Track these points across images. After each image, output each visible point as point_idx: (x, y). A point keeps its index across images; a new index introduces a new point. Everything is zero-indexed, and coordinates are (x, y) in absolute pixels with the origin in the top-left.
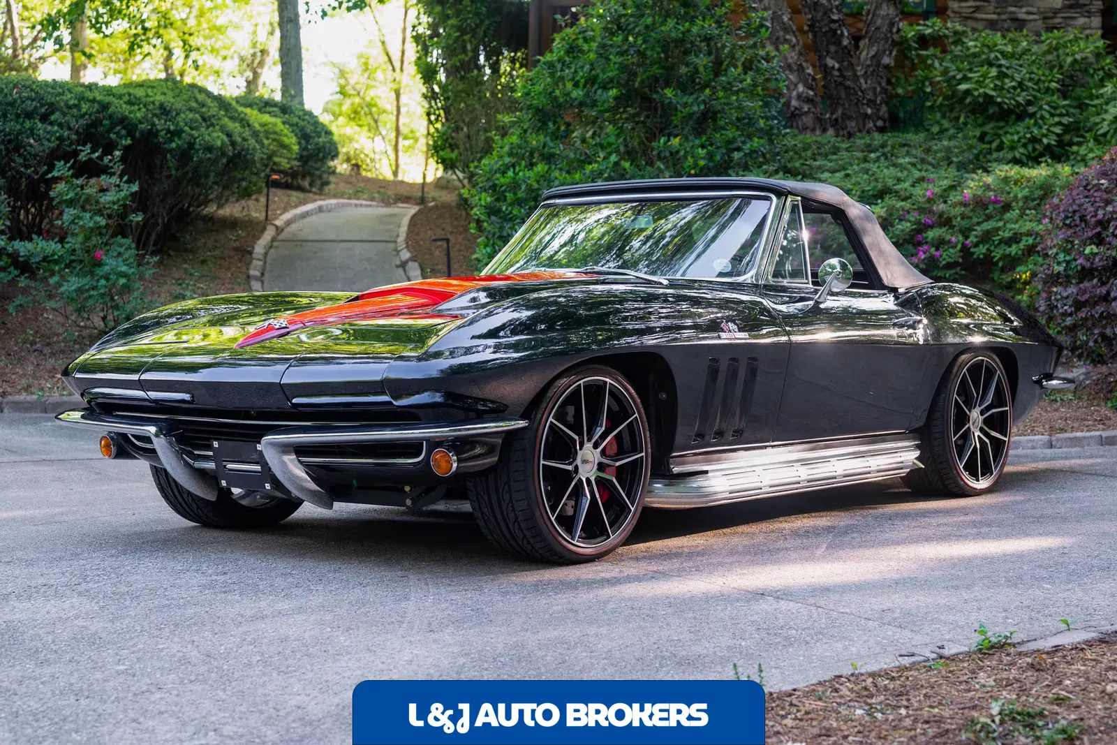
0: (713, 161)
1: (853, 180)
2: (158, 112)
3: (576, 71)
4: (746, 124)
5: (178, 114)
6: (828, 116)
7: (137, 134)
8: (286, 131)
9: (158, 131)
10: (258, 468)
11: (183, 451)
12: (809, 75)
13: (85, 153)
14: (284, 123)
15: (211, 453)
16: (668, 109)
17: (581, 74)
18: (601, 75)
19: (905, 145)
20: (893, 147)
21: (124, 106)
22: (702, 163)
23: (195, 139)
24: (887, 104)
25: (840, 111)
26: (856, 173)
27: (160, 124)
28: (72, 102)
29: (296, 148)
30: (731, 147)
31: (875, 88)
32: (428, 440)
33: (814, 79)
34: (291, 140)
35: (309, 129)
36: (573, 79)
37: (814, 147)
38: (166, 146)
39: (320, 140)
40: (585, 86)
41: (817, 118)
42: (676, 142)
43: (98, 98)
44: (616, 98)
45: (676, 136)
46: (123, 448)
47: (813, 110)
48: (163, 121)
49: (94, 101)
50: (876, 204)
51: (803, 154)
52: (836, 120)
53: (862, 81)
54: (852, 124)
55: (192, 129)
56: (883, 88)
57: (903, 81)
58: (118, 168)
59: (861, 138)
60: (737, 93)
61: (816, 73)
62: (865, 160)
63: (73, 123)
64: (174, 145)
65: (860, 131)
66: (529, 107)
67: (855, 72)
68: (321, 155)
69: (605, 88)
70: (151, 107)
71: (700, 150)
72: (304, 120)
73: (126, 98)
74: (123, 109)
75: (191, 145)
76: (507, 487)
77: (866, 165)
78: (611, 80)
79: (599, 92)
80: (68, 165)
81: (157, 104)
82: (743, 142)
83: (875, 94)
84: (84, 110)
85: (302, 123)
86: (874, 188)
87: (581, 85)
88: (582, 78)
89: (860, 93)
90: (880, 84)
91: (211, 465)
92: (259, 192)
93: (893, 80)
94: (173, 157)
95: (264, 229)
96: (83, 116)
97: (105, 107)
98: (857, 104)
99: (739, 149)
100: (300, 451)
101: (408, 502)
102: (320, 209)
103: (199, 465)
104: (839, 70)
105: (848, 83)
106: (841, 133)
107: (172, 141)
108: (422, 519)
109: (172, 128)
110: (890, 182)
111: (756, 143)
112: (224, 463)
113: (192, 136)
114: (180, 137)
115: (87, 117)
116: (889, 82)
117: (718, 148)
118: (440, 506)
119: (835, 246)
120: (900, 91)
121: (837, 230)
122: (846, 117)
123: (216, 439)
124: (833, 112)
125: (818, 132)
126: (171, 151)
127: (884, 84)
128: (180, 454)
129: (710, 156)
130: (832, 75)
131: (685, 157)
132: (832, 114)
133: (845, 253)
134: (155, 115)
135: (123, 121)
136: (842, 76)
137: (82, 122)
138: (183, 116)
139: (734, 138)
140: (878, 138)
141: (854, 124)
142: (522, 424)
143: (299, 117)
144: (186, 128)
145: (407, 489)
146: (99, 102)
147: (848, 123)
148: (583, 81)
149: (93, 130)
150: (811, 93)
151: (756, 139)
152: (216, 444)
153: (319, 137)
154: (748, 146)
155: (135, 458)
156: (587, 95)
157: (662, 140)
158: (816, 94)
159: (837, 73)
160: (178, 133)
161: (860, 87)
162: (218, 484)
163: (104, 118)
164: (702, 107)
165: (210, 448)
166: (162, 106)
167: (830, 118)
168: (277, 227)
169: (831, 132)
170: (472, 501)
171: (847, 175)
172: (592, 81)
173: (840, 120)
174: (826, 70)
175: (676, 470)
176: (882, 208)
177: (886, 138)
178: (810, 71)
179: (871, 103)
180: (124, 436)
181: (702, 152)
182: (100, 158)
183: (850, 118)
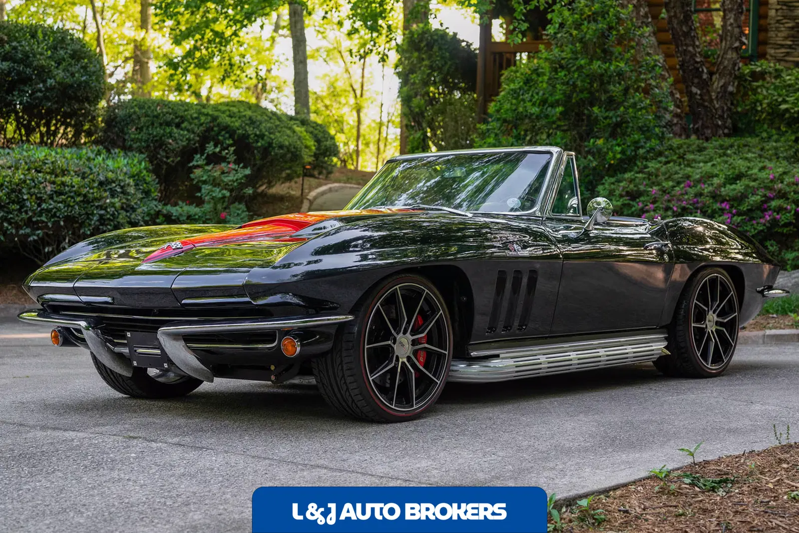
0: (626, 155)
1: (718, 168)
2: (248, 122)
3: (532, 95)
4: (645, 130)
5: (261, 124)
6: (691, 126)
7: (236, 137)
8: (307, 137)
9: (249, 135)
10: (158, 352)
11: (107, 341)
12: (677, 98)
13: (210, 148)
14: (306, 131)
15: (126, 342)
16: (593, 121)
17: (537, 97)
18: (550, 98)
19: (745, 146)
20: (739, 147)
21: (227, 118)
22: (619, 156)
23: (273, 140)
24: (731, 118)
25: (700, 123)
26: (719, 164)
27: (250, 130)
28: (195, 115)
29: (313, 148)
30: (636, 145)
31: (723, 108)
32: (279, 329)
33: (681, 101)
34: (311, 143)
35: (320, 135)
36: (531, 101)
37: (685, 146)
38: (254, 145)
39: (328, 143)
40: (539, 105)
41: (683, 128)
42: (600, 142)
43: (211, 113)
44: (561, 113)
45: (599, 138)
46: (68, 338)
47: (680, 122)
48: (251, 129)
49: (207, 115)
50: (736, 184)
51: (677, 151)
52: (698, 129)
53: (715, 102)
54: (708, 132)
55: (270, 133)
56: (728, 107)
57: (741, 103)
58: (232, 158)
59: (716, 141)
60: (641, 109)
61: (682, 97)
62: (725, 154)
63: (196, 129)
64: (259, 144)
65: (713, 136)
66: (498, 119)
67: (711, 96)
68: (328, 153)
69: (552, 106)
70: (244, 119)
71: (617, 148)
72: (316, 129)
73: (228, 113)
74: (225, 119)
75: (270, 144)
76: (340, 366)
77: (725, 158)
78: (557, 101)
79: (549, 109)
80: (203, 157)
81: (248, 117)
82: (645, 143)
83: (723, 111)
84: (202, 121)
85: (316, 132)
86: (733, 173)
87: (537, 104)
88: (538, 99)
89: (714, 111)
90: (726, 104)
91: (126, 350)
92: (298, 177)
93: (735, 102)
94: (259, 152)
95: (302, 202)
96: (201, 125)
97: (214, 119)
98: (711, 118)
99: (642, 147)
100: (188, 338)
101: (273, 378)
102: (330, 190)
103: (117, 349)
104: (700, 95)
105: (706, 104)
106: (700, 137)
107: (257, 142)
108: (286, 391)
109: (258, 133)
110: (743, 170)
111: (654, 142)
112: (135, 349)
113: (271, 138)
114: (263, 139)
115: (204, 125)
116: (732, 104)
117: (628, 146)
118: (296, 381)
119: (709, 211)
120: (739, 109)
121: (711, 201)
122: (704, 126)
123: (129, 331)
124: (695, 123)
125: (683, 137)
126: (257, 148)
127: (729, 105)
128: (104, 343)
129: (623, 152)
130: (696, 99)
131: (607, 153)
132: (694, 125)
133: (717, 216)
134: (247, 124)
135: (226, 128)
136: (702, 99)
137: (201, 128)
138: (264, 125)
139: (639, 140)
140: (728, 141)
141: (709, 131)
142: (350, 318)
143: (313, 127)
144: (267, 133)
145: (273, 368)
146: (211, 116)
147: (705, 131)
148: (538, 102)
149: (207, 134)
150: (679, 111)
151: (653, 140)
152: (129, 335)
153: (327, 141)
154: (648, 145)
155: (76, 346)
156: (541, 111)
157: (592, 141)
158: (682, 112)
159: (699, 97)
160: (262, 136)
161: (714, 107)
162: (131, 364)
163: (214, 126)
164: (619, 119)
165: (124, 337)
166: (250, 118)
167: (693, 128)
168: (310, 200)
169: (693, 137)
170: (316, 377)
171: (713, 165)
172: (544, 102)
173: (700, 129)
174: (691, 95)
175: (474, 354)
176: (741, 186)
177: (732, 141)
178: (678, 96)
179: (721, 117)
180: (68, 329)
181: (618, 149)
182: (220, 152)
183: (707, 127)
